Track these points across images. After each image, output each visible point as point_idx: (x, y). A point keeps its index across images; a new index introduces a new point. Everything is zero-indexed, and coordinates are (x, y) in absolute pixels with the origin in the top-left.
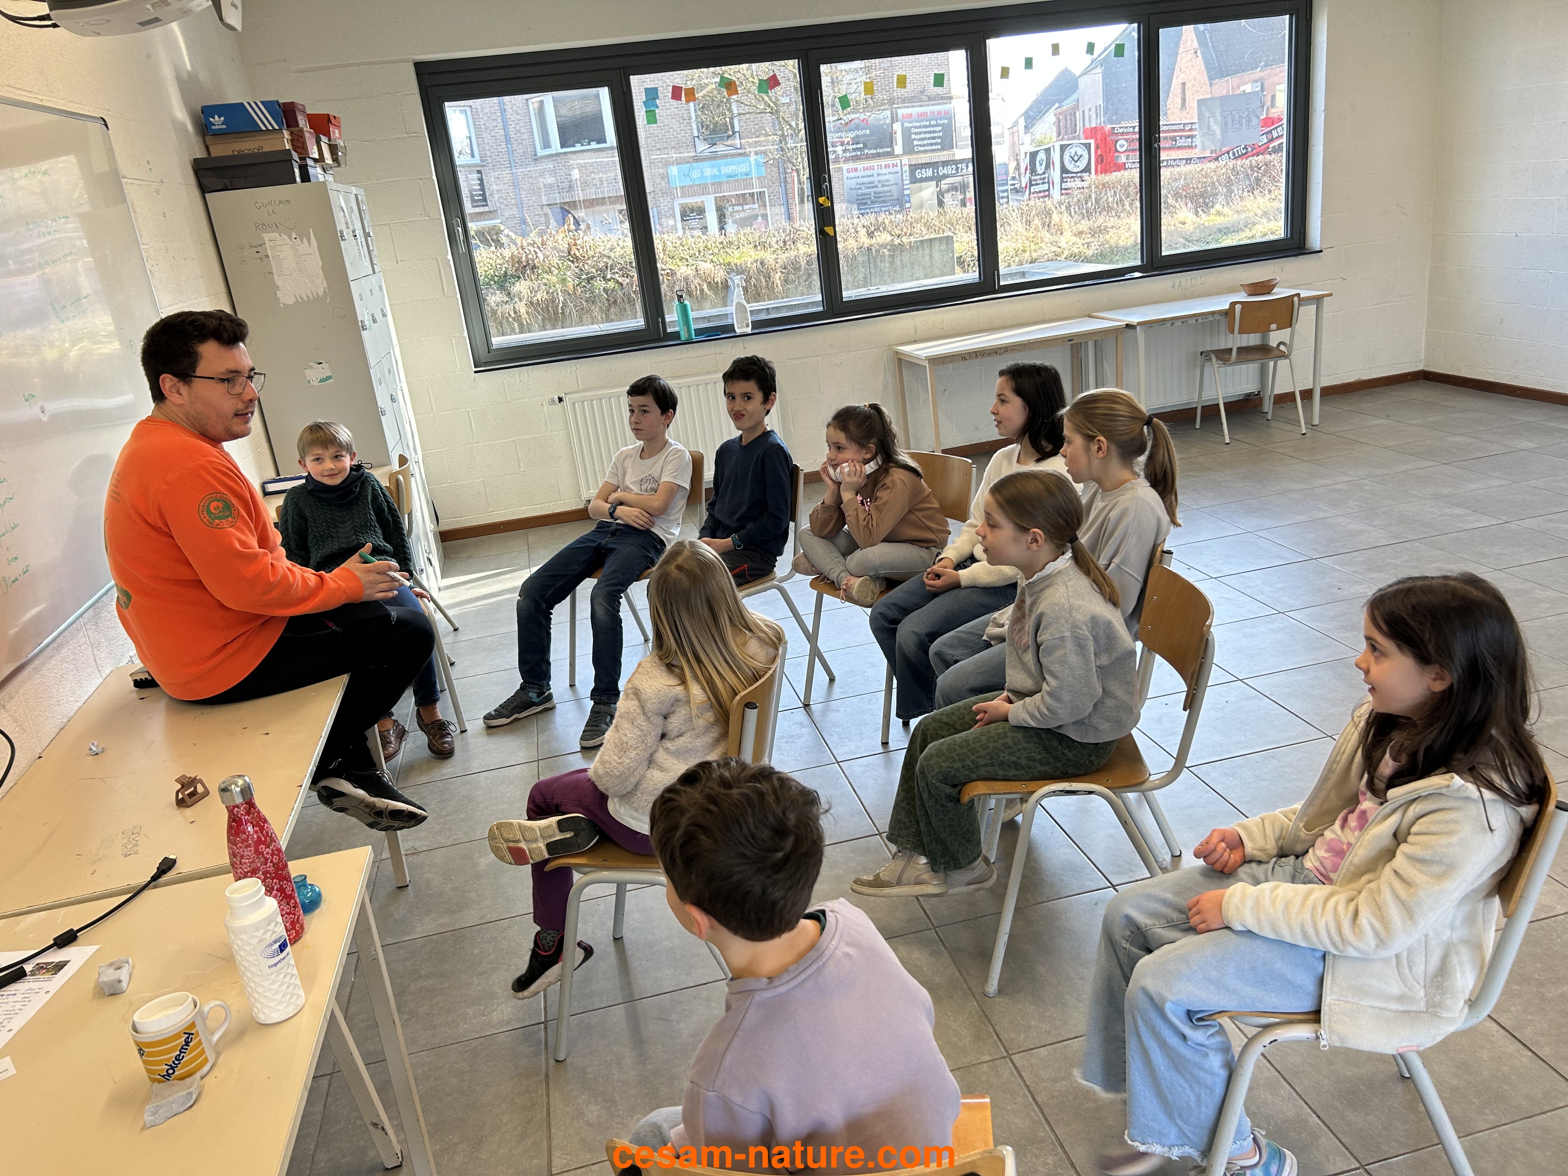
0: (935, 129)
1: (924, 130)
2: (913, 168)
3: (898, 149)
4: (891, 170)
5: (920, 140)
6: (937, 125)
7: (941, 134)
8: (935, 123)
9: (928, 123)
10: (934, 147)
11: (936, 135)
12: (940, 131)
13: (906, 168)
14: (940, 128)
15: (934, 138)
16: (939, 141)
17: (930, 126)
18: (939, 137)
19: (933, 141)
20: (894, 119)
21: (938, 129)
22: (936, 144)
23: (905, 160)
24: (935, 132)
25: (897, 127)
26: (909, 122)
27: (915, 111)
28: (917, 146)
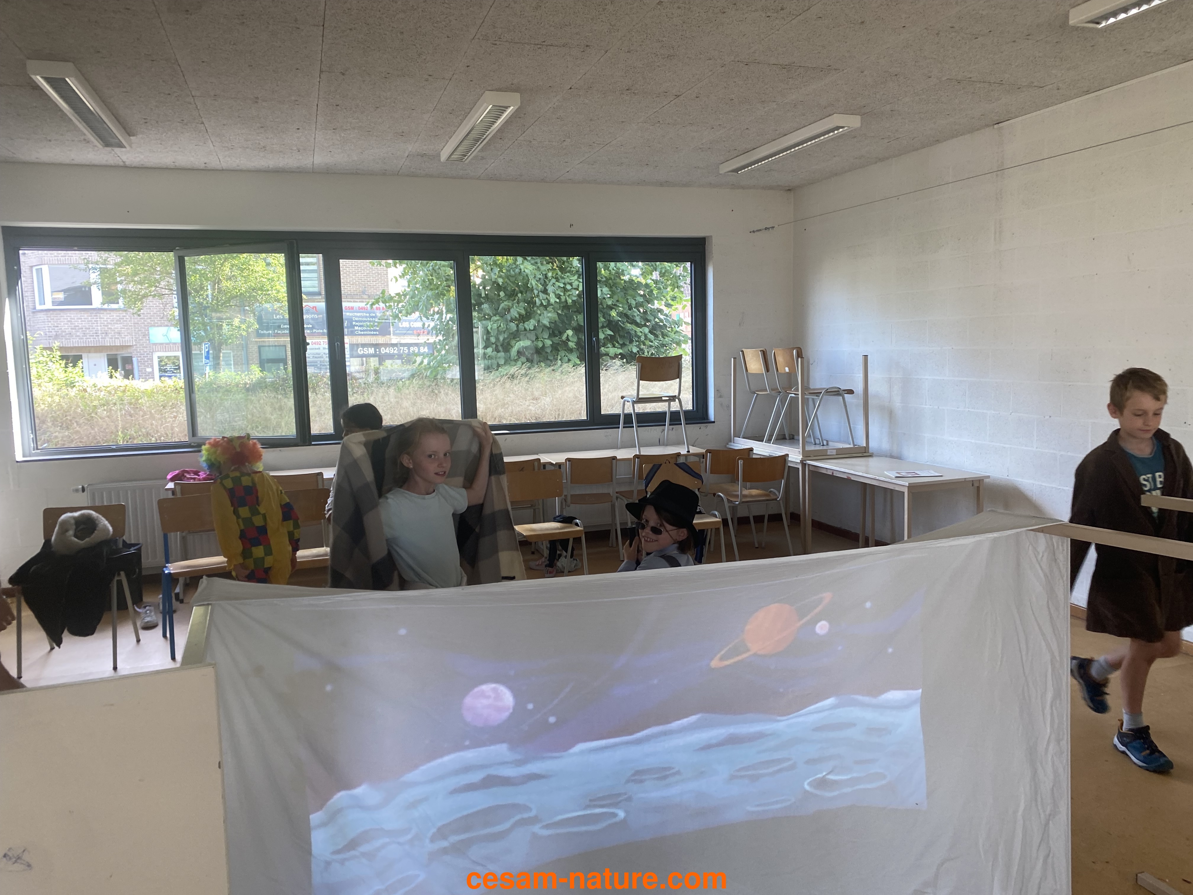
0: (373, 319)
1: (363, 319)
2: (355, 346)
6: (376, 317)
8: (374, 315)
9: (368, 315)
10: (372, 333)
16: (377, 328)
19: (372, 328)
22: (374, 330)
26: (351, 313)
27: (356, 305)
28: (357, 330)
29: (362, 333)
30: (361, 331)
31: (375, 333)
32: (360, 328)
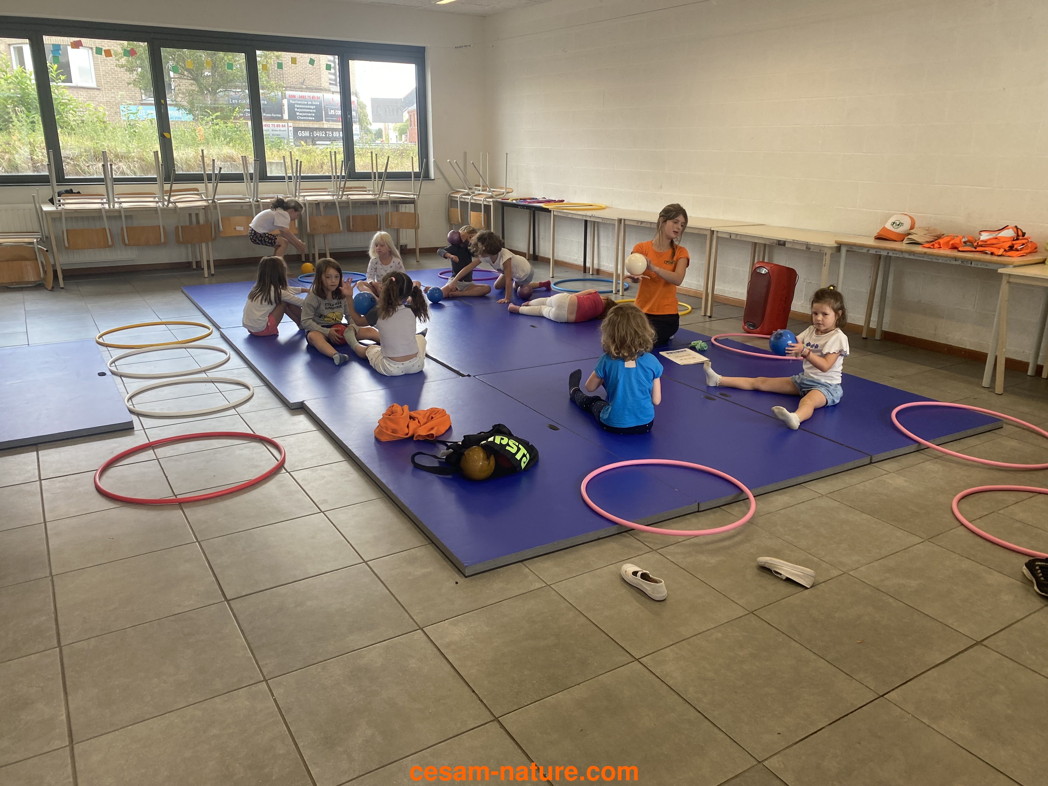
0: (311, 107)
1: (303, 106)
2: (296, 130)
3: (286, 116)
4: (281, 128)
5: (301, 112)
6: (312, 105)
7: (315, 111)
8: (311, 103)
9: (306, 103)
10: (310, 118)
11: (311, 111)
12: (314, 109)
13: (291, 129)
14: (314, 107)
15: (310, 113)
16: (314, 115)
17: (307, 104)
18: (313, 113)
19: (309, 114)
20: (283, 97)
21: (313, 107)
22: (311, 116)
23: (291, 124)
24: (311, 109)
25: (285, 102)
26: (293, 100)
27: (298, 94)
28: (299, 116)
29: (302, 118)
30: (301, 116)
31: (312, 118)
32: (300, 114)
